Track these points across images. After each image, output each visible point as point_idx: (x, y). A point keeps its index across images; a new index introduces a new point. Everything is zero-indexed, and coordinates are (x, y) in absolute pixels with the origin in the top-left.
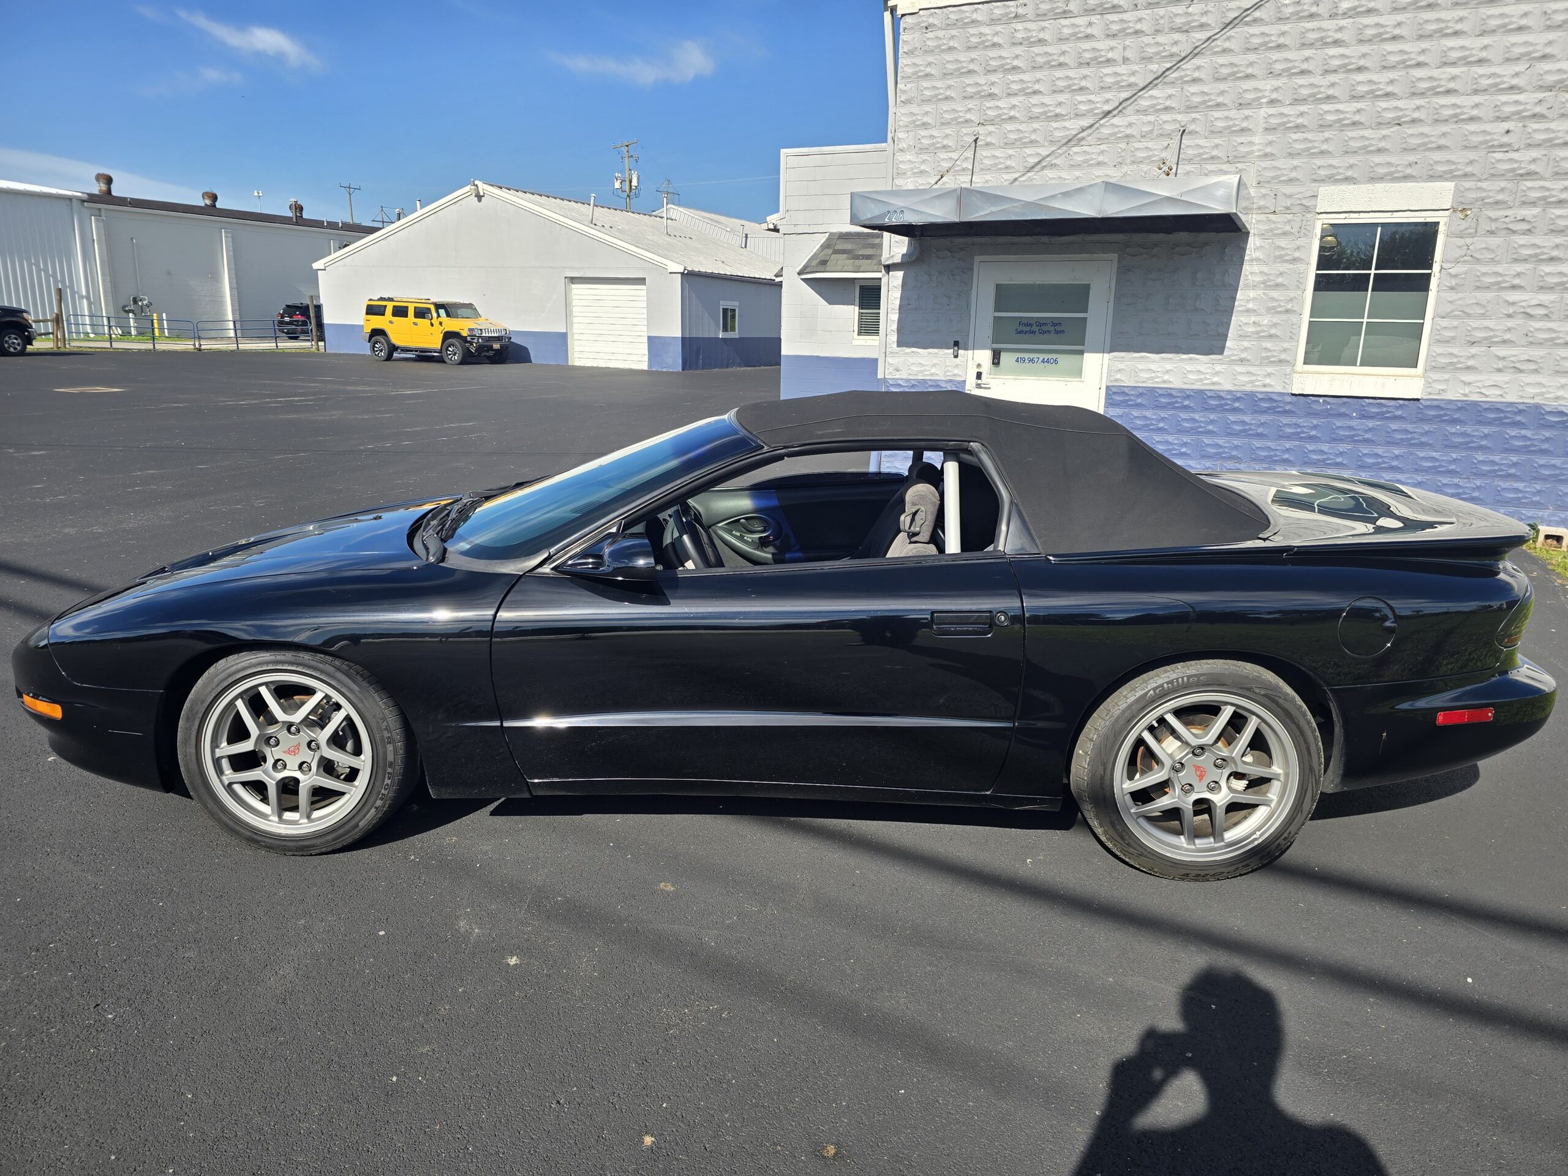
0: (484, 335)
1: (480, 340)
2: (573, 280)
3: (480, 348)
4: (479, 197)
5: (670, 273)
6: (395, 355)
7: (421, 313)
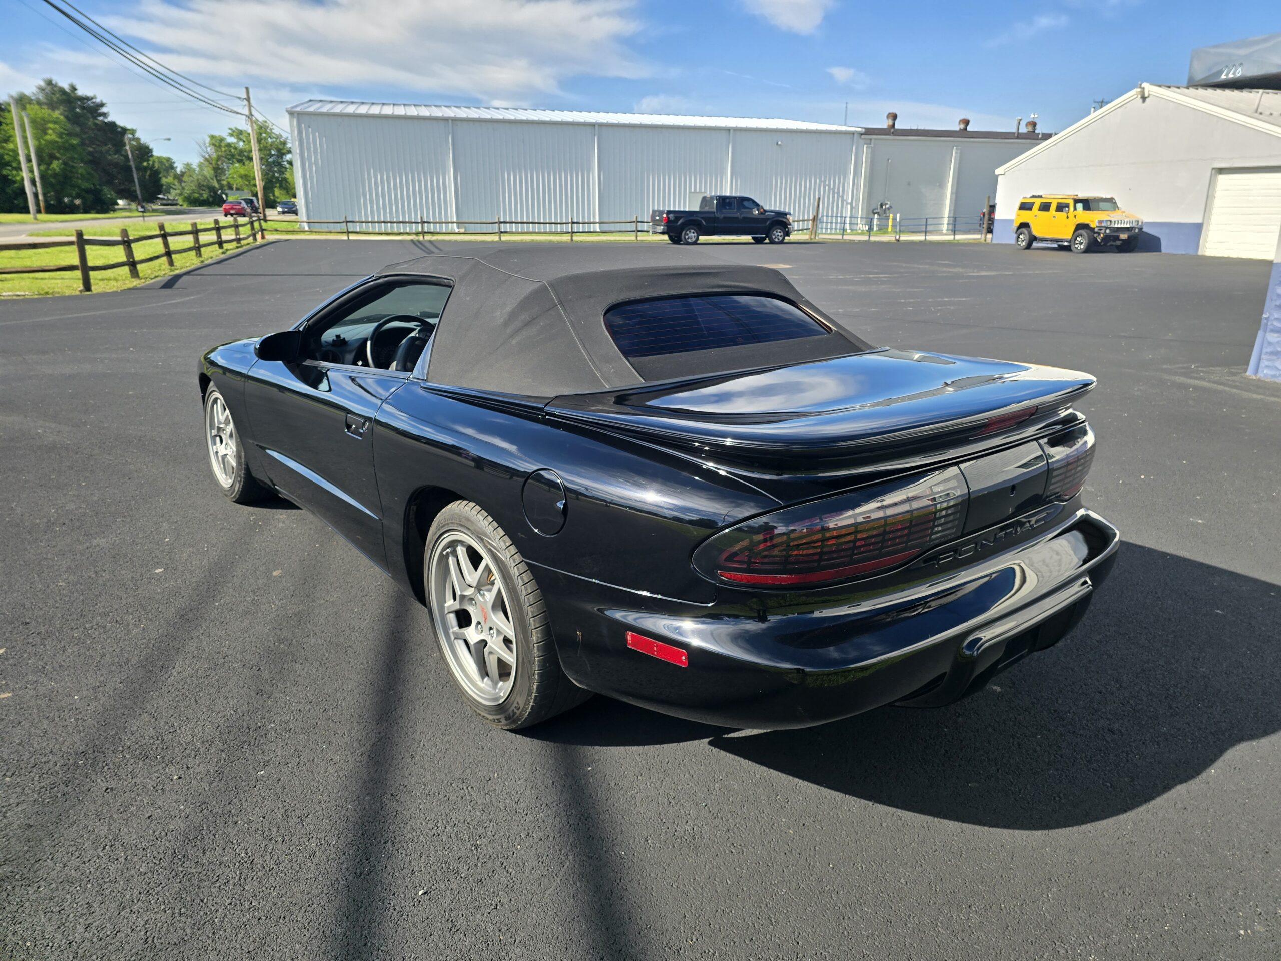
0: (1113, 226)
1: (1108, 231)
2: (1221, 171)
3: (1107, 238)
4: (1144, 98)
7: (1061, 207)
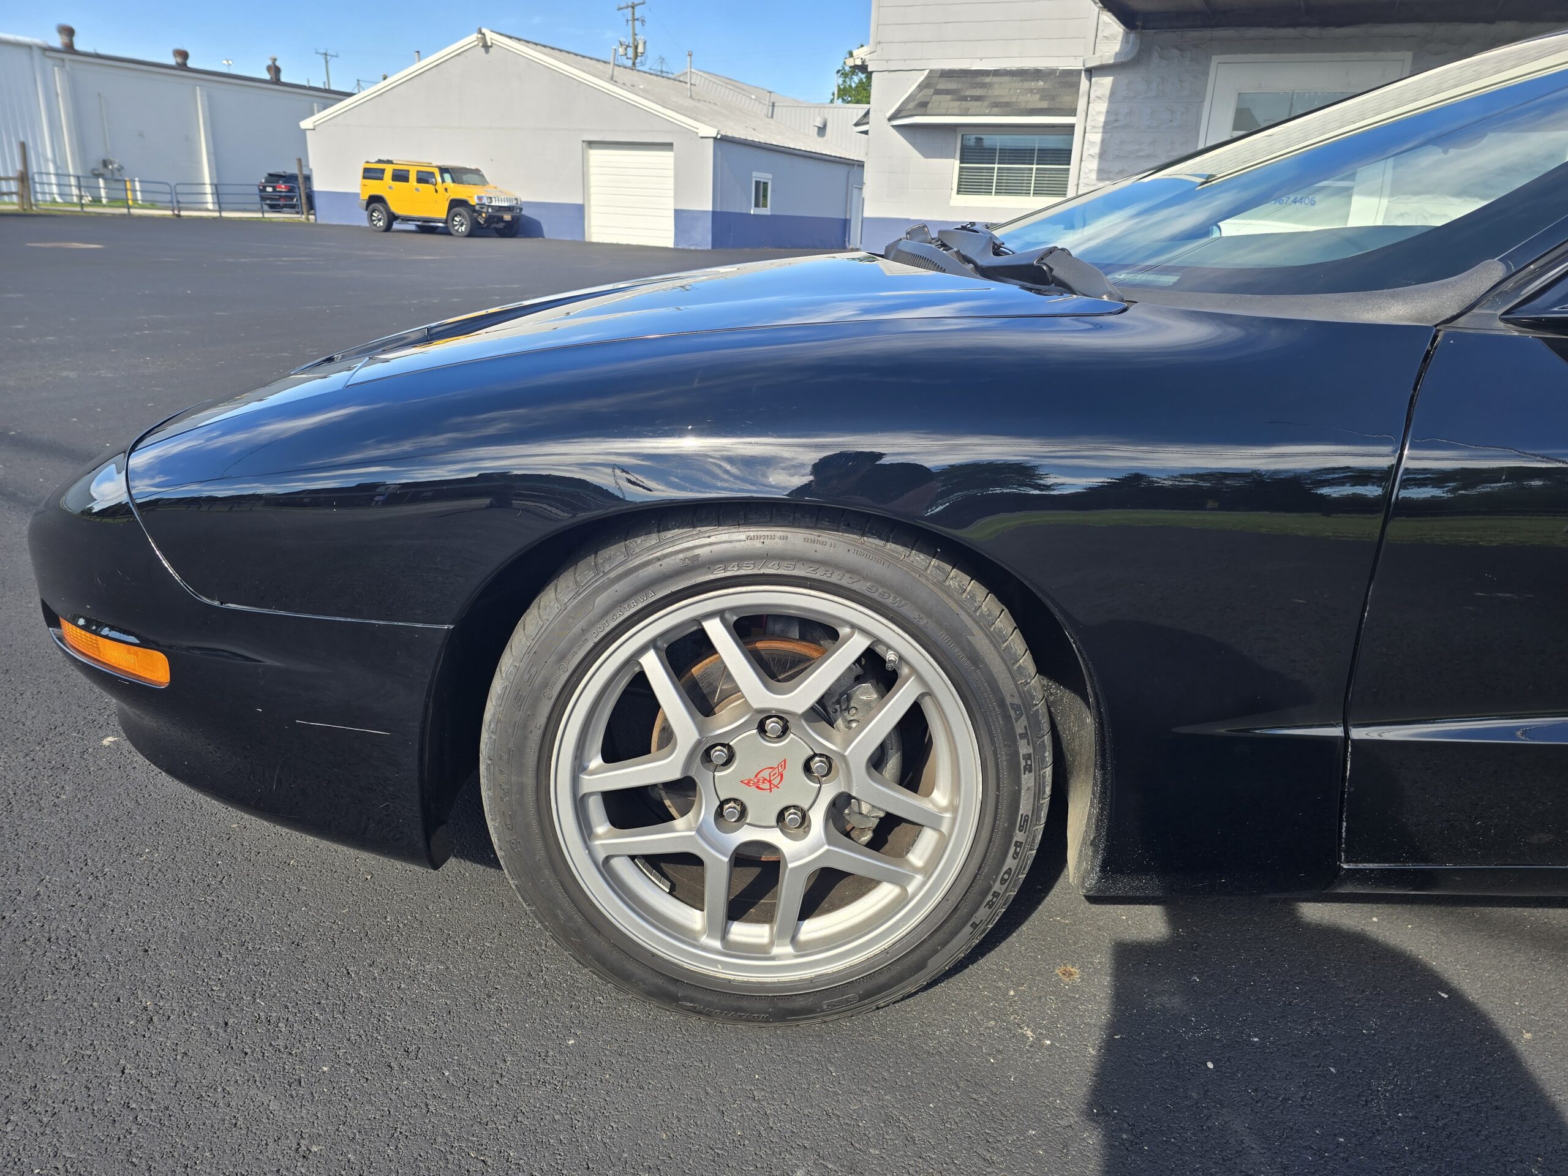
0: (493, 204)
1: (490, 210)
2: (591, 144)
3: (490, 219)
4: (486, 47)
5: (702, 138)
6: (396, 226)
7: (424, 178)
